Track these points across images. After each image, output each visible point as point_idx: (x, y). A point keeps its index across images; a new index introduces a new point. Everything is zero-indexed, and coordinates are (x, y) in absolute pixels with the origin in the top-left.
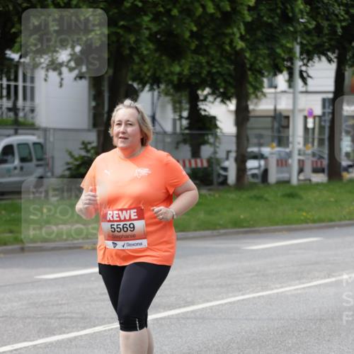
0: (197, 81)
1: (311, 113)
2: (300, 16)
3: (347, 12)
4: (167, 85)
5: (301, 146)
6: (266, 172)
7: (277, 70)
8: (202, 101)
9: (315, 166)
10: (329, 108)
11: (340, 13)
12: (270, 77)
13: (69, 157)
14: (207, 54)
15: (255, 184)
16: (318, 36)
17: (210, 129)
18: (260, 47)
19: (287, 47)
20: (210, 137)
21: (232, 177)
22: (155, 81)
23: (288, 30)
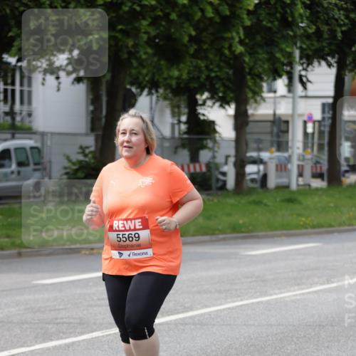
0: (196, 85)
1: (310, 118)
2: (299, 20)
3: (347, 17)
4: (165, 90)
5: (301, 151)
6: (265, 177)
7: (276, 74)
8: (201, 105)
9: (314, 171)
10: (329, 113)
11: (340, 17)
12: (269, 81)
13: (66, 161)
14: (206, 58)
15: (254, 189)
16: (318, 41)
17: (208, 134)
18: (260, 51)
19: (287, 52)
20: (209, 141)
21: (231, 182)
22: (153, 86)
23: (288, 34)
